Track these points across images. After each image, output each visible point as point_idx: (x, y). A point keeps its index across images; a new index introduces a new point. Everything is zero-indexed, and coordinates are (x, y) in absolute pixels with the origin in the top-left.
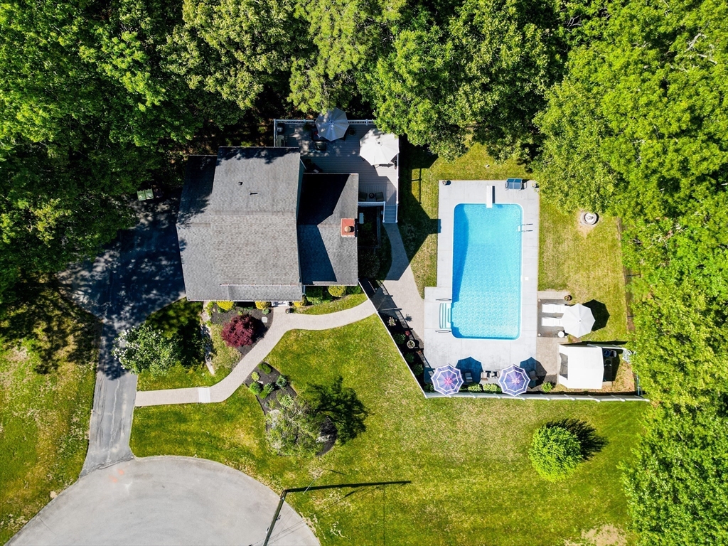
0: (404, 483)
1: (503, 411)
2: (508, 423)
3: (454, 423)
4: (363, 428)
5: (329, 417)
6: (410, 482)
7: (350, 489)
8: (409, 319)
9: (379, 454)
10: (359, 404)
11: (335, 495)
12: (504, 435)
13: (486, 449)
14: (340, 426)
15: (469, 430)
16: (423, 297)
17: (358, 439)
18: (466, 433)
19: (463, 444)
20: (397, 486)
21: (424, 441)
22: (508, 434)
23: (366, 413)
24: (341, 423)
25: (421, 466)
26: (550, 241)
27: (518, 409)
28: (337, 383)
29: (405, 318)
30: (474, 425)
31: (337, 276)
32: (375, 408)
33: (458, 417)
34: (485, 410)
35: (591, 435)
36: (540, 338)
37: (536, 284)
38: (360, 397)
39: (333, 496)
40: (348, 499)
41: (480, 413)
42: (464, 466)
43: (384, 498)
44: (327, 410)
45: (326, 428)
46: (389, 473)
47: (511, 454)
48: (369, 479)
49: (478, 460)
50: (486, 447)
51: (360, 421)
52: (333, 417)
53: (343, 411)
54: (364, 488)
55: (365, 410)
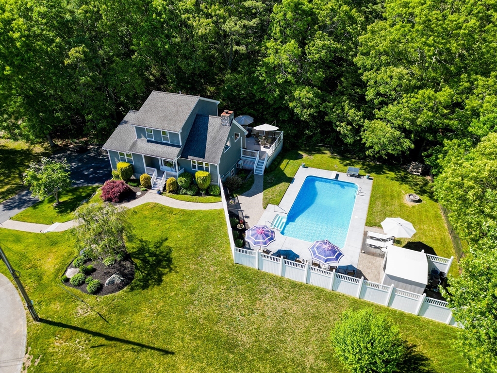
0: (166, 352)
1: (312, 303)
2: (315, 317)
3: (253, 302)
4: (159, 281)
5: (136, 264)
6: (173, 353)
7: (103, 341)
8: (247, 217)
9: (159, 313)
10: (170, 261)
11: (82, 343)
12: (308, 331)
13: (281, 341)
14: (138, 275)
15: (269, 313)
16: (265, 208)
17: (149, 292)
18: (263, 315)
19: (256, 326)
20: (157, 353)
21: (213, 310)
22: (312, 330)
23: (171, 269)
24: (142, 272)
25: (195, 338)
26: (379, 203)
27: (329, 305)
28: (161, 241)
29: (244, 216)
30: (274, 310)
31: (207, 155)
32: (181, 267)
33: (259, 297)
34: (292, 297)
35: (422, 364)
36: (364, 254)
37: (364, 222)
38: (174, 255)
39: (79, 343)
40: (92, 352)
41: (286, 298)
42: (247, 354)
43: (133, 364)
44: (138, 258)
45: (126, 271)
46: (157, 336)
47: (312, 357)
48: (131, 337)
49: (267, 351)
50: (282, 338)
51: (161, 275)
52: (138, 265)
53: (150, 263)
54: (118, 344)
55: (172, 266)
